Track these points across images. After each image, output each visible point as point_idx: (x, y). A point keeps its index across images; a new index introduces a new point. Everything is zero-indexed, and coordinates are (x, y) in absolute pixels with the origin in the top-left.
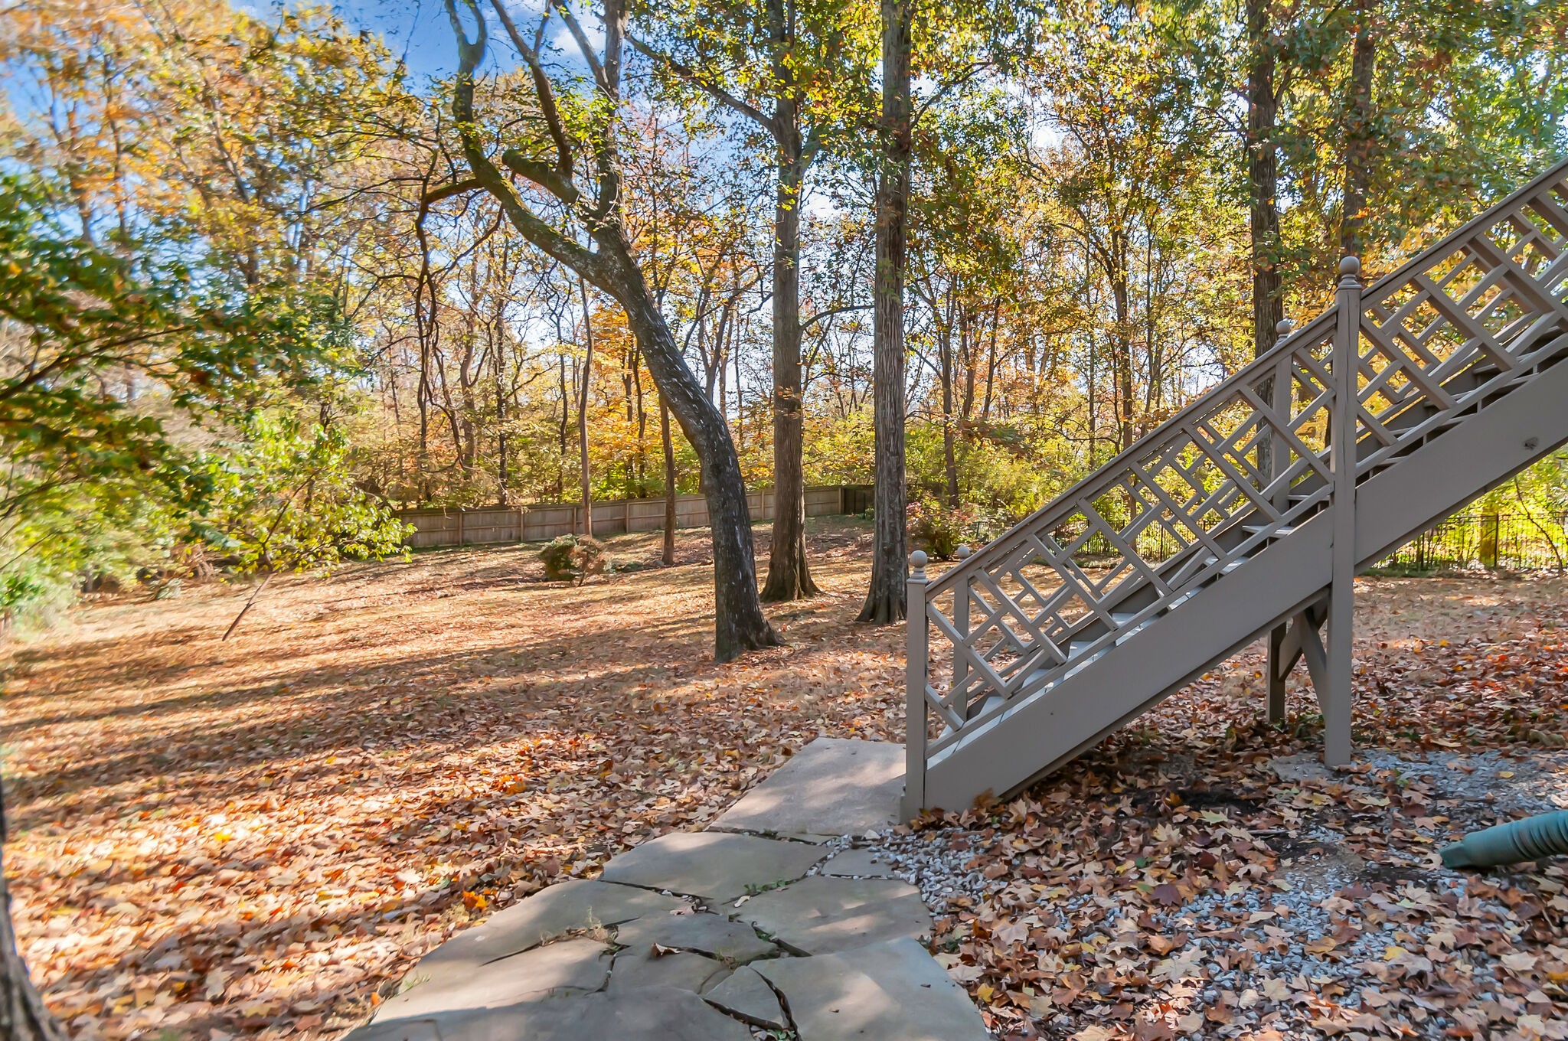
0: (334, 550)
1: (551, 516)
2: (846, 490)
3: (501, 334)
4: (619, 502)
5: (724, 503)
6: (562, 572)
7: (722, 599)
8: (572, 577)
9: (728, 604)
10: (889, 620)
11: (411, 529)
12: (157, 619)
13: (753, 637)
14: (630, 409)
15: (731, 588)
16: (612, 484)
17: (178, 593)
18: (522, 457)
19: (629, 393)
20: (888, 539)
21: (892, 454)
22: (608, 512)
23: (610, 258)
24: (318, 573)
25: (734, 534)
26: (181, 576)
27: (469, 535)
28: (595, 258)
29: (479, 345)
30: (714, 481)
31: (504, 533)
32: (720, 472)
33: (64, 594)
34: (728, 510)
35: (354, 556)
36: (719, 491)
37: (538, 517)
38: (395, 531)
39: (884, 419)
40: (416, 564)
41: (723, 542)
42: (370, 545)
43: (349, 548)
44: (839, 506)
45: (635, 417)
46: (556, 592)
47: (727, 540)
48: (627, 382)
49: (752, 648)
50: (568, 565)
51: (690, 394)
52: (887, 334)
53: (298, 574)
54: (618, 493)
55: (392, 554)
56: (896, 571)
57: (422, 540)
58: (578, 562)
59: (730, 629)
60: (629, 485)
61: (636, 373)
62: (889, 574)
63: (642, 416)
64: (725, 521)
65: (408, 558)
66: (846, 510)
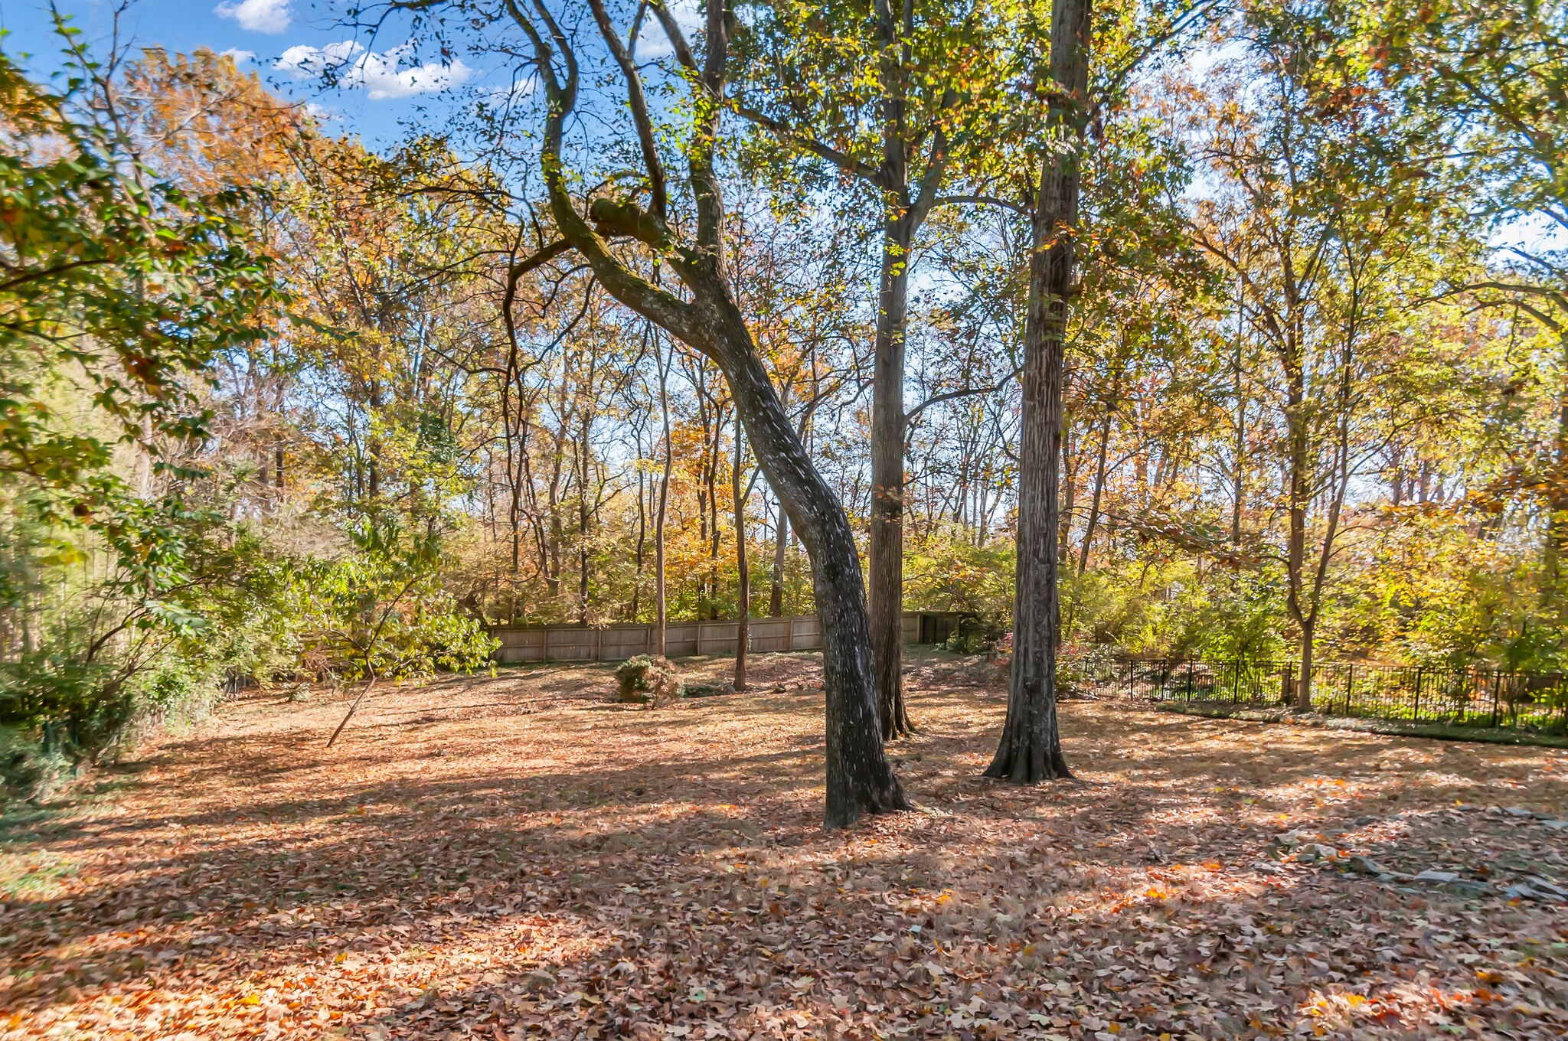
0: (430, 661)
1: (627, 635)
2: (925, 618)
3: (585, 452)
4: (690, 623)
5: (841, 616)
6: (636, 693)
7: (836, 742)
8: (645, 700)
9: (844, 751)
10: (1030, 778)
11: (497, 643)
12: (282, 722)
13: (875, 797)
14: (704, 526)
15: (848, 728)
16: (684, 605)
17: (307, 695)
18: (601, 575)
19: (703, 510)
20: (1031, 673)
21: (1041, 561)
22: (679, 634)
23: (707, 307)
24: (416, 683)
25: (853, 657)
26: (308, 680)
27: (553, 652)
28: (690, 310)
29: (566, 465)
30: (829, 586)
31: (583, 652)
32: (836, 574)
33: (209, 693)
34: (846, 624)
35: (446, 668)
36: (836, 600)
37: (614, 637)
38: (482, 646)
39: (1032, 515)
40: (503, 677)
41: (838, 668)
42: (459, 657)
43: (443, 660)
44: (917, 635)
45: (709, 534)
46: (631, 713)
47: (844, 665)
48: (702, 499)
49: (874, 810)
50: (643, 688)
51: (801, 472)
52: (1041, 403)
53: (400, 681)
54: (689, 614)
55: (480, 668)
56: (1041, 715)
57: (511, 655)
58: (652, 684)
59: (846, 783)
60: (702, 604)
61: (712, 488)
62: (1031, 718)
63: (716, 535)
64: (842, 639)
65: (494, 672)
66: (924, 640)
